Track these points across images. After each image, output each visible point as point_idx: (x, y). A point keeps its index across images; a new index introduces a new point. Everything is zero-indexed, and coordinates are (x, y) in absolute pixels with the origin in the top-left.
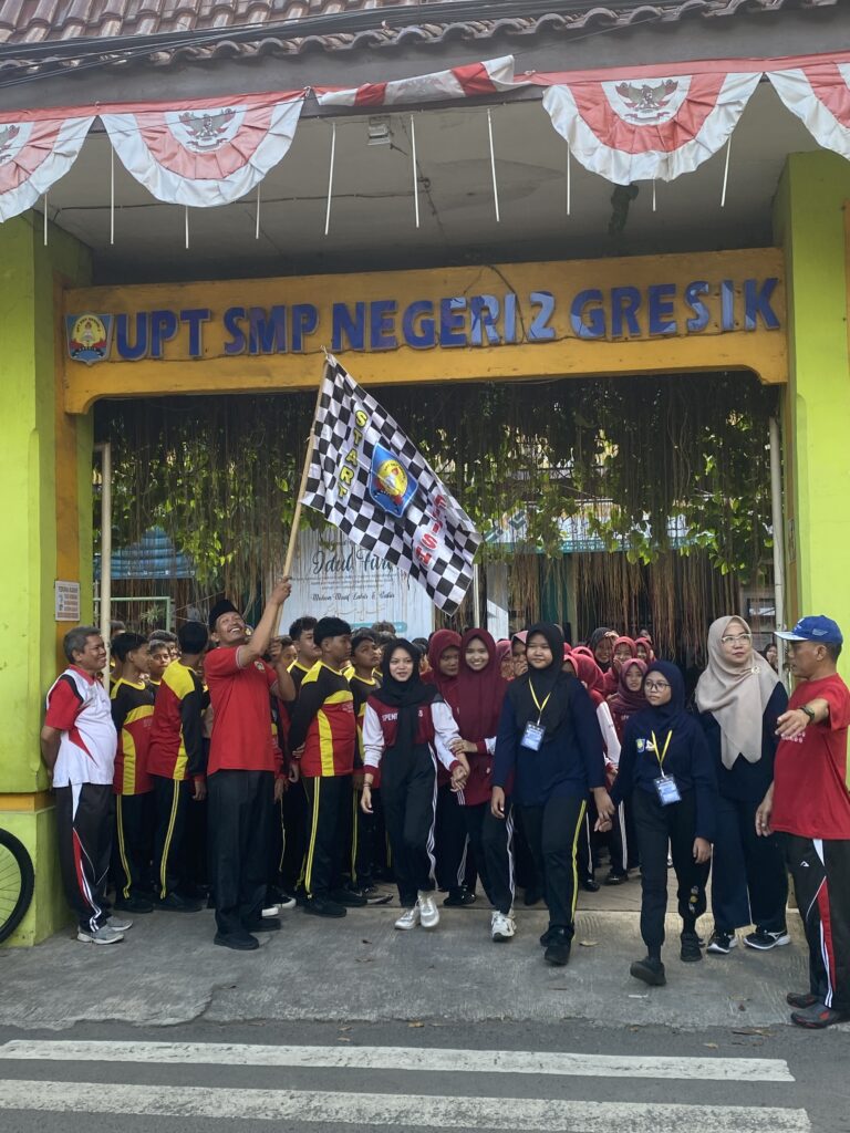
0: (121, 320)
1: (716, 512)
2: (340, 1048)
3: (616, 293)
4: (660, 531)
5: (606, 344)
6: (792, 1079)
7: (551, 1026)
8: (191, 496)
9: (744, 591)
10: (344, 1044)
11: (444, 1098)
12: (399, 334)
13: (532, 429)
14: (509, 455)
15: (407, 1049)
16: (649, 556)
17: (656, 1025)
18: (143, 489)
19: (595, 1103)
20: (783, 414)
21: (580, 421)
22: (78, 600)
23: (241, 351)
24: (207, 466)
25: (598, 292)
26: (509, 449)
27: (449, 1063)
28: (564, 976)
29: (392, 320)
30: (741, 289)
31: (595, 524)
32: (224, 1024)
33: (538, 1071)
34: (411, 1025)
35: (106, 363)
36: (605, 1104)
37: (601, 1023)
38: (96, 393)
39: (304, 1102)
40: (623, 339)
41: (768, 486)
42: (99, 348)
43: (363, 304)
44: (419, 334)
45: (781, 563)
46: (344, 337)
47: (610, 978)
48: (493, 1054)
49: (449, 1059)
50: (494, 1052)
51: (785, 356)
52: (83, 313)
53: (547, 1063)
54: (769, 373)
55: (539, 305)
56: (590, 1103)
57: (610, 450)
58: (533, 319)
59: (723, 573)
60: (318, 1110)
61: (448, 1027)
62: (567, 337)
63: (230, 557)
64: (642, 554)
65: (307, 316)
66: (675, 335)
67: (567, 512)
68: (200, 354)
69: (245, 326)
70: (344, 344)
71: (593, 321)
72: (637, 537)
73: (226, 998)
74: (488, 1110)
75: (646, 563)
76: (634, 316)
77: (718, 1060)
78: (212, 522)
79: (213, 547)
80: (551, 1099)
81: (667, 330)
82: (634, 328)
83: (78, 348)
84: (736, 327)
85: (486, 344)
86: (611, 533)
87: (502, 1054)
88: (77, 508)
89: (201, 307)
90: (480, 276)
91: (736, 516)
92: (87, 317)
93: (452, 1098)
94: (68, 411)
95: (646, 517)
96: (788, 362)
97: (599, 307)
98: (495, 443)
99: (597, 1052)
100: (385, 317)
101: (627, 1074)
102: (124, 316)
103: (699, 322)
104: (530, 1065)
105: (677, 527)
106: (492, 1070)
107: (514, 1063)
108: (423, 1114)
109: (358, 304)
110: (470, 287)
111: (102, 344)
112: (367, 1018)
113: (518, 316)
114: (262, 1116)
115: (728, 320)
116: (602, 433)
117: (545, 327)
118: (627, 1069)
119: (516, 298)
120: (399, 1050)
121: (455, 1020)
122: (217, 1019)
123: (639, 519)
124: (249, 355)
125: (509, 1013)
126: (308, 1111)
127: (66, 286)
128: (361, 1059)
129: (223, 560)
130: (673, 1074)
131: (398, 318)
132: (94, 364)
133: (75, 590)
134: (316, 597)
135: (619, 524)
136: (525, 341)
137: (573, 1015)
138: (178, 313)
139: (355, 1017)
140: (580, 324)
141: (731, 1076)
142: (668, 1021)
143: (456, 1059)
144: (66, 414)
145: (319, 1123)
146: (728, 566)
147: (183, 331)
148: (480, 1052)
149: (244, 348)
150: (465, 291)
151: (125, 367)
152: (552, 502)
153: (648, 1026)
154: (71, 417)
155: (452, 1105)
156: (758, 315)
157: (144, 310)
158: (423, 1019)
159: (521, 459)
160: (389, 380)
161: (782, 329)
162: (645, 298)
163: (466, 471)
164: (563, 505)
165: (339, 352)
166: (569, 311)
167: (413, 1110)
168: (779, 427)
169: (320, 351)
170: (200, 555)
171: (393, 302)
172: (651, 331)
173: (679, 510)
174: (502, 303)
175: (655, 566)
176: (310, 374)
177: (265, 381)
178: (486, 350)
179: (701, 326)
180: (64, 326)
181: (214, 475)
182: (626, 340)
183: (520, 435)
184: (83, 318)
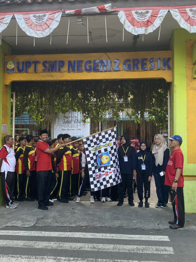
0: (18, 63)
1: (155, 112)
2: (67, 233)
3: (134, 60)
4: (142, 116)
5: (131, 72)
6: (169, 240)
7: (115, 228)
8: (34, 105)
9: (161, 130)
10: (68, 232)
11: (90, 244)
12: (83, 68)
13: (114, 91)
14: (108, 97)
15: (82, 233)
16: (140, 121)
17: (139, 228)
18: (23, 103)
19: (125, 245)
20: (171, 89)
21: (125, 90)
24: (38, 98)
25: (130, 60)
26: (108, 96)
27: (91, 236)
28: (118, 217)
29: (82, 65)
30: (162, 60)
31: (128, 114)
32: (40, 227)
33: (112, 238)
34: (83, 227)
35: (15, 73)
36: (127, 246)
37: (126, 227)
38: (12, 80)
39: (58, 244)
41: (167, 106)
42: (13, 70)
44: (88, 68)
46: (70, 68)
47: (129, 217)
49: (91, 235)
50: (102, 234)
51: (172, 76)
52: (9, 61)
53: (114, 236)
54: (168, 80)
55: (116, 62)
57: (132, 97)
58: (115, 66)
59: (156, 126)
60: (61, 247)
61: (91, 228)
62: (122, 70)
63: (43, 119)
64: (138, 121)
65: (62, 63)
66: (147, 70)
67: (121, 111)
68: (37, 72)
69: (47, 65)
70: (71, 70)
71: (128, 67)
72: (137, 117)
73: (40, 221)
74: (100, 247)
75: (139, 123)
76: (138, 66)
77: (153, 236)
78: (39, 111)
79: (39, 117)
80: (115, 244)
81: (145, 69)
82: (138, 68)
83: (8, 69)
84: (161, 69)
85: (103, 71)
86: (131, 116)
87: (104, 234)
88: (7, 107)
89: (37, 60)
90: (102, 55)
91: (160, 113)
93: (92, 244)
95: (139, 112)
96: (172, 77)
97: (130, 63)
98: (105, 94)
99: (125, 234)
100: (80, 64)
101: (132, 239)
104: (110, 237)
105: (146, 115)
106: (101, 238)
108: (85, 248)
109: (74, 61)
111: (14, 68)
112: (73, 226)
113: (111, 65)
114: (48, 248)
115: (159, 67)
116: (130, 92)
117: (117, 67)
118: (132, 238)
119: (111, 61)
121: (93, 226)
122: (38, 226)
123: (138, 113)
124: (48, 72)
125: (106, 225)
126: (59, 247)
127: (5, 55)
128: (71, 235)
129: (41, 120)
130: (143, 239)
131: (83, 65)
132: (12, 73)
133: (6, 126)
134: (63, 129)
135: (133, 114)
136: (113, 71)
137: (120, 225)
138: (32, 62)
139: (70, 226)
140: (126, 67)
141: (156, 240)
142: (142, 227)
144: (5, 85)
145: (62, 250)
146: (158, 124)
147: (33, 66)
148: (99, 234)
149: (47, 70)
150: (99, 59)
151: (19, 74)
152: (118, 108)
153: (137, 228)
154: (6, 86)
155: (92, 246)
156: (166, 66)
157: (24, 61)
158: (86, 226)
159: (111, 98)
160: (81, 79)
161: (171, 70)
162: (140, 62)
163: (98, 101)
164: (121, 109)
165: (69, 72)
166: (123, 64)
167: (83, 247)
168: (170, 92)
169: (65, 72)
170: (36, 119)
171: (82, 61)
172: (142, 69)
173: (147, 111)
174: (107, 62)
175: (141, 124)
176: (63, 77)
177: (52, 78)
178: (104, 73)
179: (153, 68)
180: (5, 64)
181: (39, 100)
182: (136, 71)
183: (111, 93)
184: (9, 62)
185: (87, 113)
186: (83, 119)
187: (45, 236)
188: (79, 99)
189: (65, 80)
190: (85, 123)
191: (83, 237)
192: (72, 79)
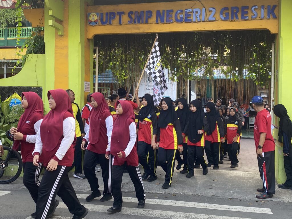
0: (101, 14)
1: (256, 68)
2: (155, 200)
3: (233, 8)
4: (241, 73)
5: (229, 22)
6: (272, 213)
7: (208, 197)
8: (118, 61)
9: (260, 90)
10: (156, 199)
11: (182, 213)
12: (174, 18)
13: (207, 45)
14: (201, 52)
15: (172, 201)
16: (237, 79)
17: (236, 199)
18: (106, 59)
20: (276, 42)
21: (221, 43)
22: (90, 87)
23: (132, 23)
24: (122, 53)
25: (228, 8)
26: (201, 50)
28: (211, 185)
29: (172, 15)
30: (266, 8)
31: (223, 71)
32: (126, 192)
33: (206, 208)
34: (173, 195)
35: (98, 26)
36: (223, 216)
37: (221, 197)
38: (95, 34)
39: (147, 212)
40: (234, 21)
41: (271, 62)
42: (96, 22)
43: (164, 10)
44: (179, 19)
45: (273, 82)
46: (159, 20)
47: (224, 186)
48: (194, 203)
49: (183, 204)
51: (278, 26)
52: (92, 12)
53: (208, 206)
54: (273, 31)
55: (211, 11)
56: (220, 216)
57: (228, 51)
58: (210, 15)
59: (257, 84)
60: (150, 214)
61: (182, 196)
62: (219, 20)
63: (127, 77)
64: (235, 79)
65: (149, 14)
66: (248, 20)
67: (216, 67)
68: (122, 23)
69: (133, 16)
70: (159, 21)
71: (226, 16)
72: (234, 75)
73: (126, 186)
74: (194, 216)
75: (236, 81)
76: (237, 15)
77: (253, 208)
78: (123, 68)
79: (123, 75)
80: (210, 215)
81: (246, 19)
82: (237, 17)
83: (91, 22)
84: (265, 18)
85: (197, 21)
86: (227, 73)
87: (196, 203)
88: (90, 63)
89: (122, 11)
90: (196, 4)
91: (261, 69)
92: (93, 13)
93: (184, 213)
94: (88, 38)
95: (237, 69)
96: (279, 28)
97: (227, 12)
98: (197, 49)
99: (221, 204)
100: (170, 14)
101: (229, 210)
102: (102, 13)
103: (255, 16)
104: (204, 206)
105: (245, 72)
106: (194, 207)
107: (199, 205)
108: (177, 216)
109: (163, 11)
110: (193, 6)
111: (97, 20)
112: (162, 193)
113: (206, 14)
114: (137, 215)
115: (262, 16)
116: (226, 46)
117: (213, 17)
118: (229, 209)
119: (205, 9)
120: (170, 201)
121: (184, 194)
122: (124, 191)
123: (235, 69)
124: (134, 24)
125: (198, 193)
126: (148, 214)
127: (88, 6)
128: (161, 203)
129: (125, 78)
130: (241, 210)
131: (174, 15)
132: (95, 26)
133: (89, 84)
135: (229, 71)
136: (207, 21)
137: (214, 195)
138: (116, 12)
139: (158, 192)
140: (223, 17)
141: (256, 212)
142: (239, 198)
143: (185, 204)
144: (87, 39)
145: (151, 217)
146: (258, 83)
147: (117, 17)
148: (191, 202)
149: (133, 22)
150: (192, 7)
151: (102, 27)
152: (212, 65)
153: (234, 199)
154: (89, 40)
155: (184, 215)
156: (271, 15)
157: (107, 12)
158: (176, 194)
159: (204, 53)
160: (171, 31)
161: (277, 19)
162: (240, 10)
163: (189, 56)
164: (215, 65)
165: (158, 24)
166: (219, 13)
167: (174, 215)
168: (275, 45)
169: (153, 23)
170: (119, 76)
171: (173, 10)
172: (242, 18)
173: (246, 67)
174: (201, 11)
175: (239, 82)
176: (150, 29)
177: (138, 31)
178: (197, 23)
179: (255, 18)
180: (87, 16)
181: (124, 56)
182: (235, 21)
183: (204, 47)
184: (92, 14)
185: (175, 70)
186: (171, 77)
187: (133, 202)
188: (168, 54)
189: (153, 32)
190: (173, 81)
191: (173, 205)
192: (161, 31)
